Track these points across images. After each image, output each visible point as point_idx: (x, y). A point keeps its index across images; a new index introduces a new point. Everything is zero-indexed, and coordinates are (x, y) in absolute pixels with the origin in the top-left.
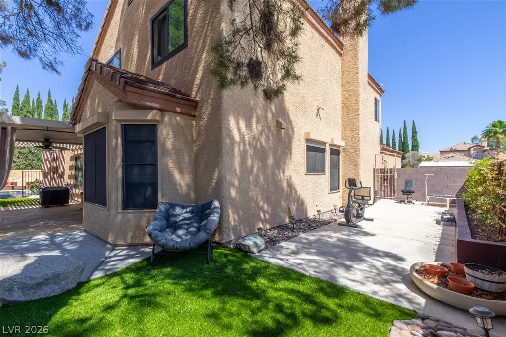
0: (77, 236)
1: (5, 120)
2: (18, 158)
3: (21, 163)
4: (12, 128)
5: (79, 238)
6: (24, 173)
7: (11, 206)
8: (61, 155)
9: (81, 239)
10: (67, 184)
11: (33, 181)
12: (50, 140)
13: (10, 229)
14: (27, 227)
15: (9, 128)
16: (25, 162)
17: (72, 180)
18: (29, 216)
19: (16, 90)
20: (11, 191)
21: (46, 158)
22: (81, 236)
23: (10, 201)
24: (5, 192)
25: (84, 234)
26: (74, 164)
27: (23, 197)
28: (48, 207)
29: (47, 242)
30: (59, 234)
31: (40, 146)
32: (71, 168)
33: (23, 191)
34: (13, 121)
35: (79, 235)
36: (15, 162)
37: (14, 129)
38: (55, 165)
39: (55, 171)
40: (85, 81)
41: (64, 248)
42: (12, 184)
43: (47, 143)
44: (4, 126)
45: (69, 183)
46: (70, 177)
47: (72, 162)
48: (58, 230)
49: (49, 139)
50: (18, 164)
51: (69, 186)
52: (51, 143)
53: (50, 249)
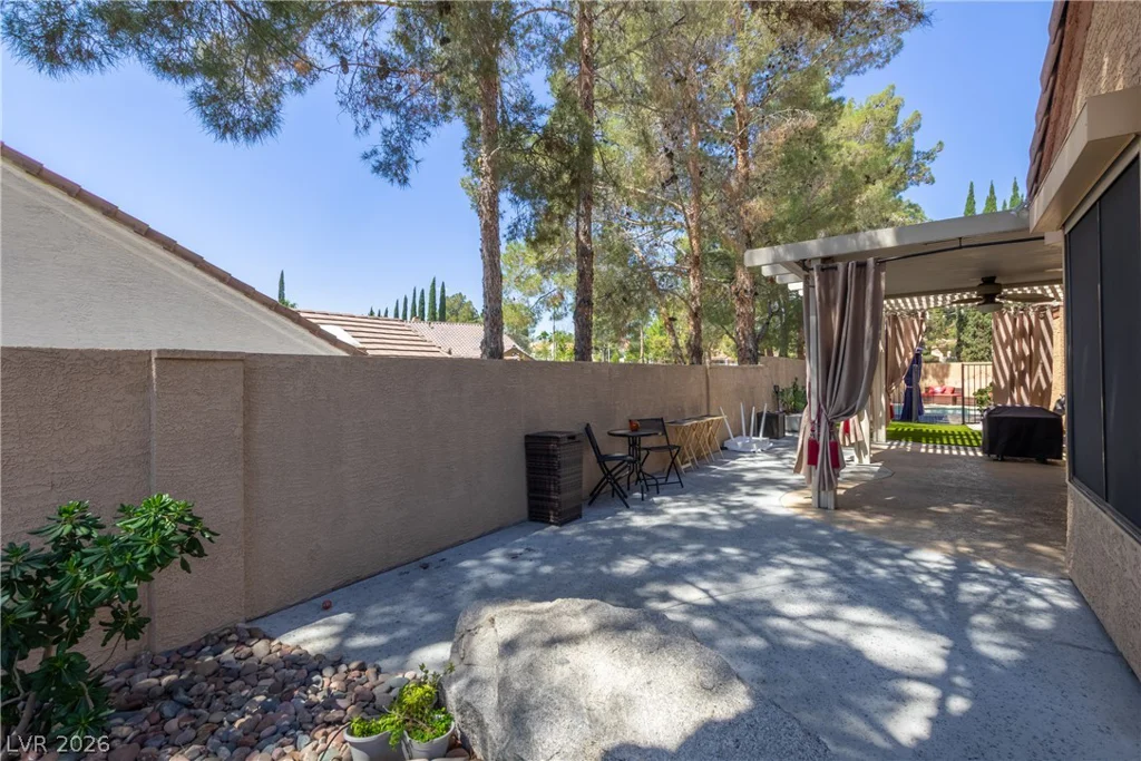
0: (1035, 603)
1: (865, 245)
2: (975, 336)
3: (979, 347)
4: (876, 261)
5: (1038, 611)
6: (966, 367)
7: (927, 442)
9: (1042, 623)
11: (983, 387)
12: (996, 281)
13: (886, 504)
14: (920, 511)
15: (871, 261)
16: (988, 345)
18: (945, 478)
19: (968, 193)
20: (950, 406)
22: (1055, 609)
23: (931, 430)
24: (938, 409)
25: (1066, 602)
27: (964, 423)
28: (1003, 460)
29: (935, 585)
30: (984, 565)
31: (971, 300)
33: (963, 409)
34: (879, 243)
35: (1047, 597)
36: (968, 346)
37: (881, 263)
38: (1025, 349)
40: (1062, 23)
41: (968, 642)
42: (953, 392)
43: (989, 290)
44: (861, 260)
48: (989, 549)
49: (994, 278)
50: (974, 349)
52: (1000, 287)
53: (929, 618)
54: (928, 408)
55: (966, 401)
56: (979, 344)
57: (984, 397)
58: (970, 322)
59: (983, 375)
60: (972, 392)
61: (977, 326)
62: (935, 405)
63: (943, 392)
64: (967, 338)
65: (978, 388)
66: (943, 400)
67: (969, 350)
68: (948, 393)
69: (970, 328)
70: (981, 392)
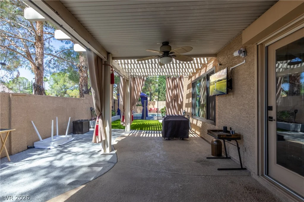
7: (145, 130)
8: (180, 82)
10: (185, 112)
17: (189, 109)
21: (169, 86)
26: (191, 91)
32: (188, 97)
33: (158, 114)
38: (176, 93)
39: (175, 100)
43: (166, 49)
45: (186, 111)
46: (187, 105)
47: (189, 90)
51: (187, 114)
54: (150, 114)
55: (159, 112)
56: (162, 98)
57: (163, 111)
58: (161, 92)
59: (163, 105)
60: (160, 109)
61: (162, 93)
62: (152, 113)
63: (154, 110)
64: (160, 96)
65: (162, 108)
66: (154, 111)
67: (160, 99)
68: (155, 110)
69: (161, 94)
70: (162, 109)
